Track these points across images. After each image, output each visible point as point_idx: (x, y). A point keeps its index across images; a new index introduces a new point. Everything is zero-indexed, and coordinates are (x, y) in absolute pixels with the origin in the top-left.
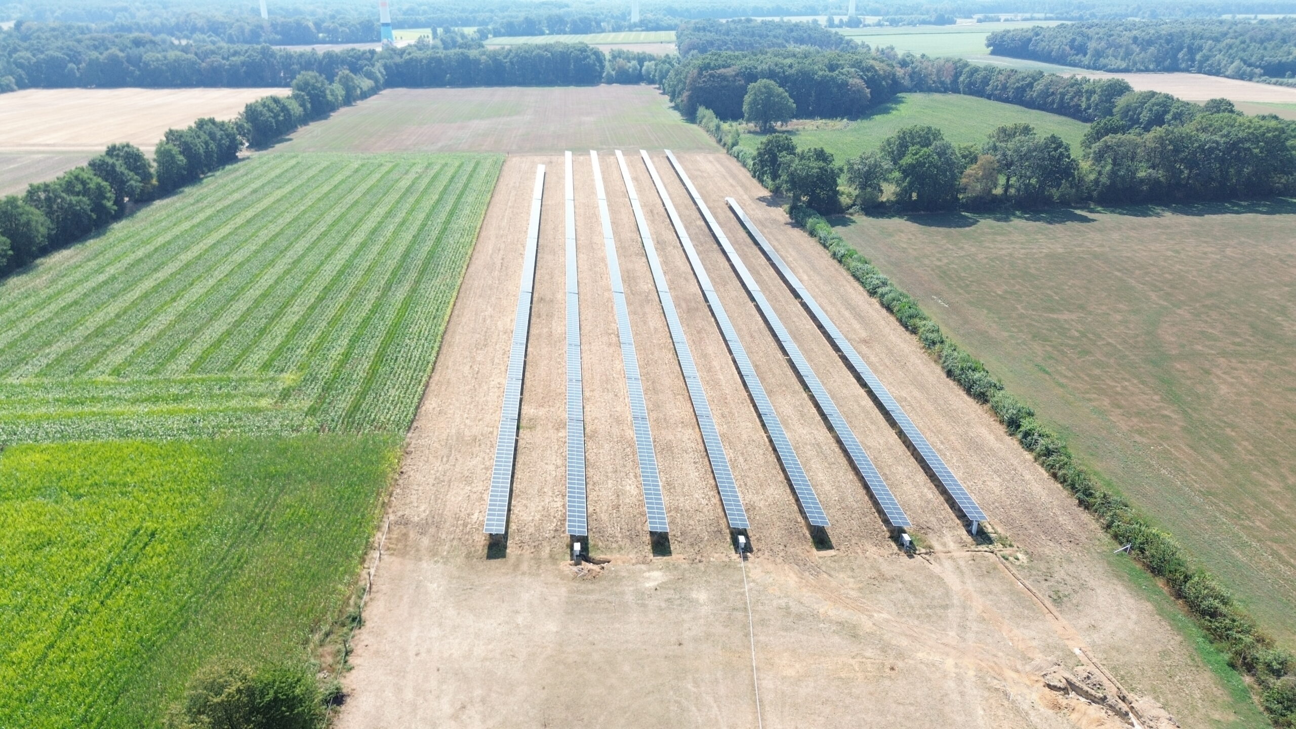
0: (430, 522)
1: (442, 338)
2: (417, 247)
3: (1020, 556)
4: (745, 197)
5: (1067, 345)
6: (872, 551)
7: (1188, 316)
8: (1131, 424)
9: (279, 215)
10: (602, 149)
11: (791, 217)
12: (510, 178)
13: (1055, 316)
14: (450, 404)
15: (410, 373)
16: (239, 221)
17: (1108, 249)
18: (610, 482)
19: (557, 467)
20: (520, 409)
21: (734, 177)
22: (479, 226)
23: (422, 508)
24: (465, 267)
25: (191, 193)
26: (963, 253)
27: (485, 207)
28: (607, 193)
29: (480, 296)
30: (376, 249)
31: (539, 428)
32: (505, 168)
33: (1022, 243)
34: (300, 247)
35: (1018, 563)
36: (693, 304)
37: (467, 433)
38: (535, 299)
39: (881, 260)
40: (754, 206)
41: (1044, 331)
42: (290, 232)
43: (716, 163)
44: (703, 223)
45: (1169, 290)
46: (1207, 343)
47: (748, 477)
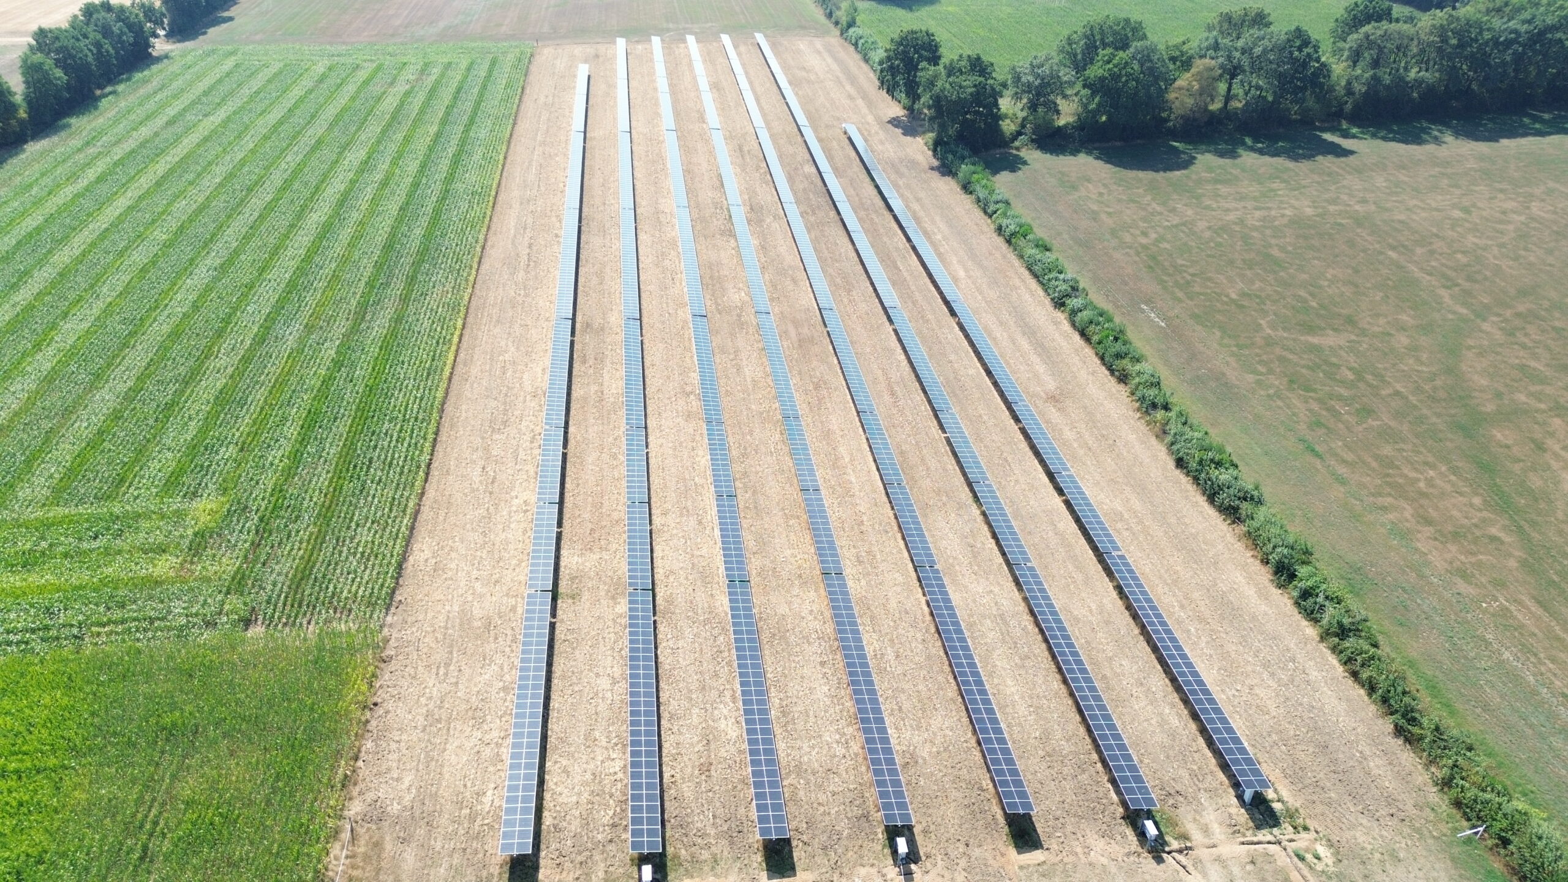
0: (417, 814)
1: (442, 411)
2: (405, 229)
3: (1322, 850)
4: (870, 118)
5: (1340, 398)
6: (1099, 846)
7: (1499, 336)
8: (1448, 556)
9: (205, 169)
10: (668, 30)
11: (935, 155)
12: (539, 89)
13: (1315, 340)
14: (452, 549)
15: (389, 492)
16: (145, 182)
17: (1373, 208)
18: (695, 711)
19: (614, 682)
20: (557, 558)
21: (853, 80)
22: (494, 186)
23: (407, 780)
24: (475, 266)
25: (82, 125)
26: (1176, 221)
27: (504, 148)
28: (677, 114)
29: (498, 321)
30: (345, 234)
31: (586, 596)
32: (533, 68)
33: (1255, 199)
34: (232, 235)
35: (1320, 867)
36: (805, 331)
37: (477, 612)
38: (578, 326)
39: (1066, 236)
40: (882, 135)
41: (1304, 371)
42: (218, 204)
43: (826, 55)
44: (813, 170)
45: (1467, 285)
46: (1532, 389)
47: (903, 691)
